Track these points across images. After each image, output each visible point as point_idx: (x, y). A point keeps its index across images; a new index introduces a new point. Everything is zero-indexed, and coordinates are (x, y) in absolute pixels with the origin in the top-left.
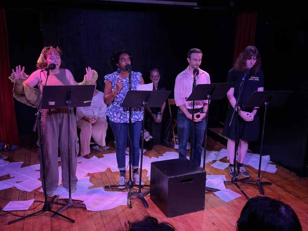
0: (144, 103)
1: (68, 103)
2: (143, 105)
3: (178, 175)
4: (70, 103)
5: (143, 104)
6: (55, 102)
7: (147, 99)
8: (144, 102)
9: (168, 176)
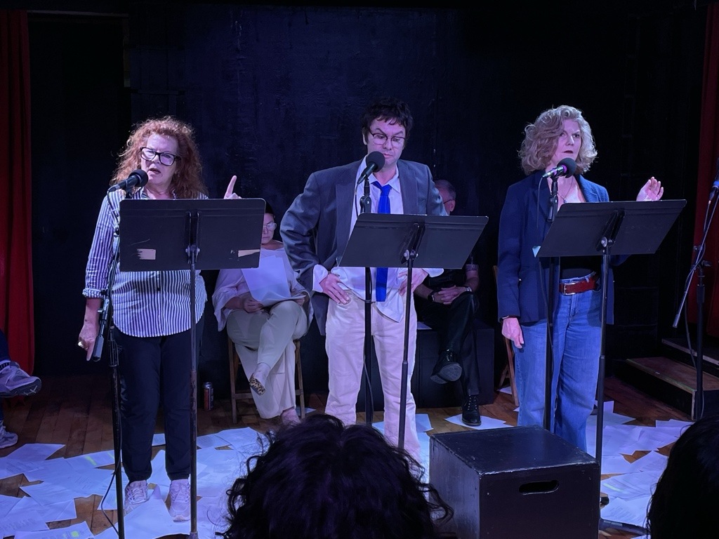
0: (407, 254)
1: (191, 252)
2: (404, 260)
3: (511, 469)
4: (195, 253)
5: (405, 258)
6: (155, 251)
7: (418, 240)
8: (407, 251)
9: (478, 468)
